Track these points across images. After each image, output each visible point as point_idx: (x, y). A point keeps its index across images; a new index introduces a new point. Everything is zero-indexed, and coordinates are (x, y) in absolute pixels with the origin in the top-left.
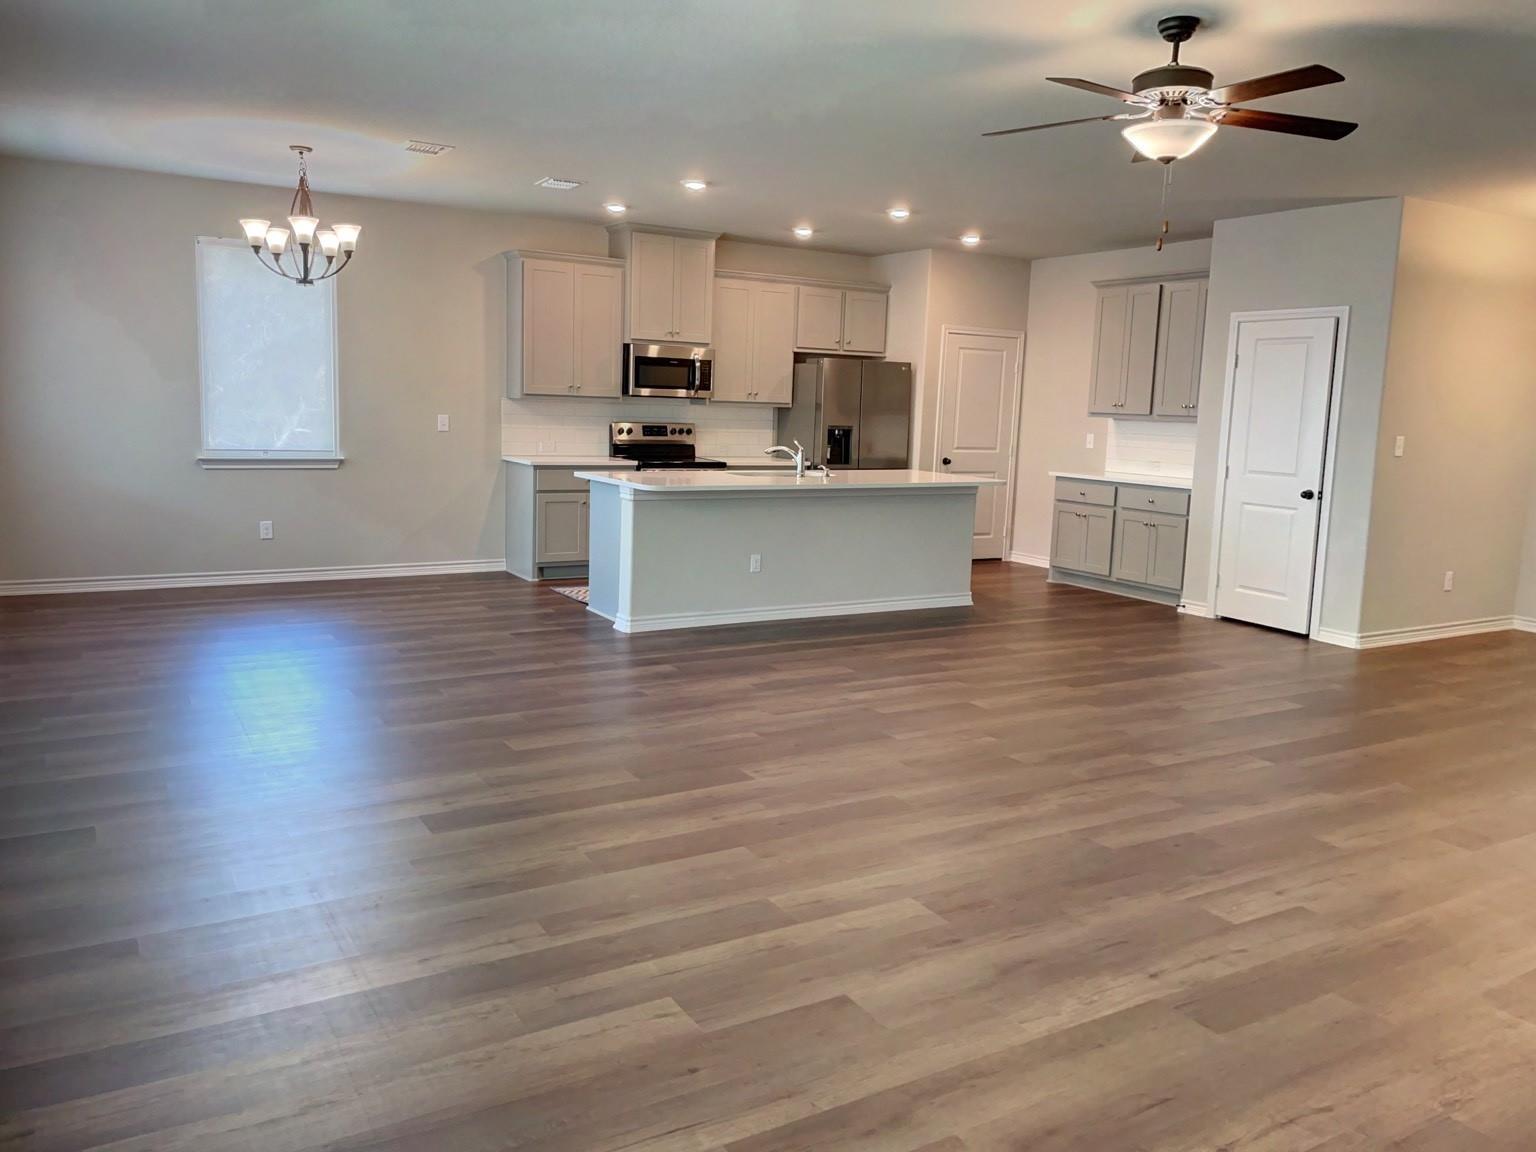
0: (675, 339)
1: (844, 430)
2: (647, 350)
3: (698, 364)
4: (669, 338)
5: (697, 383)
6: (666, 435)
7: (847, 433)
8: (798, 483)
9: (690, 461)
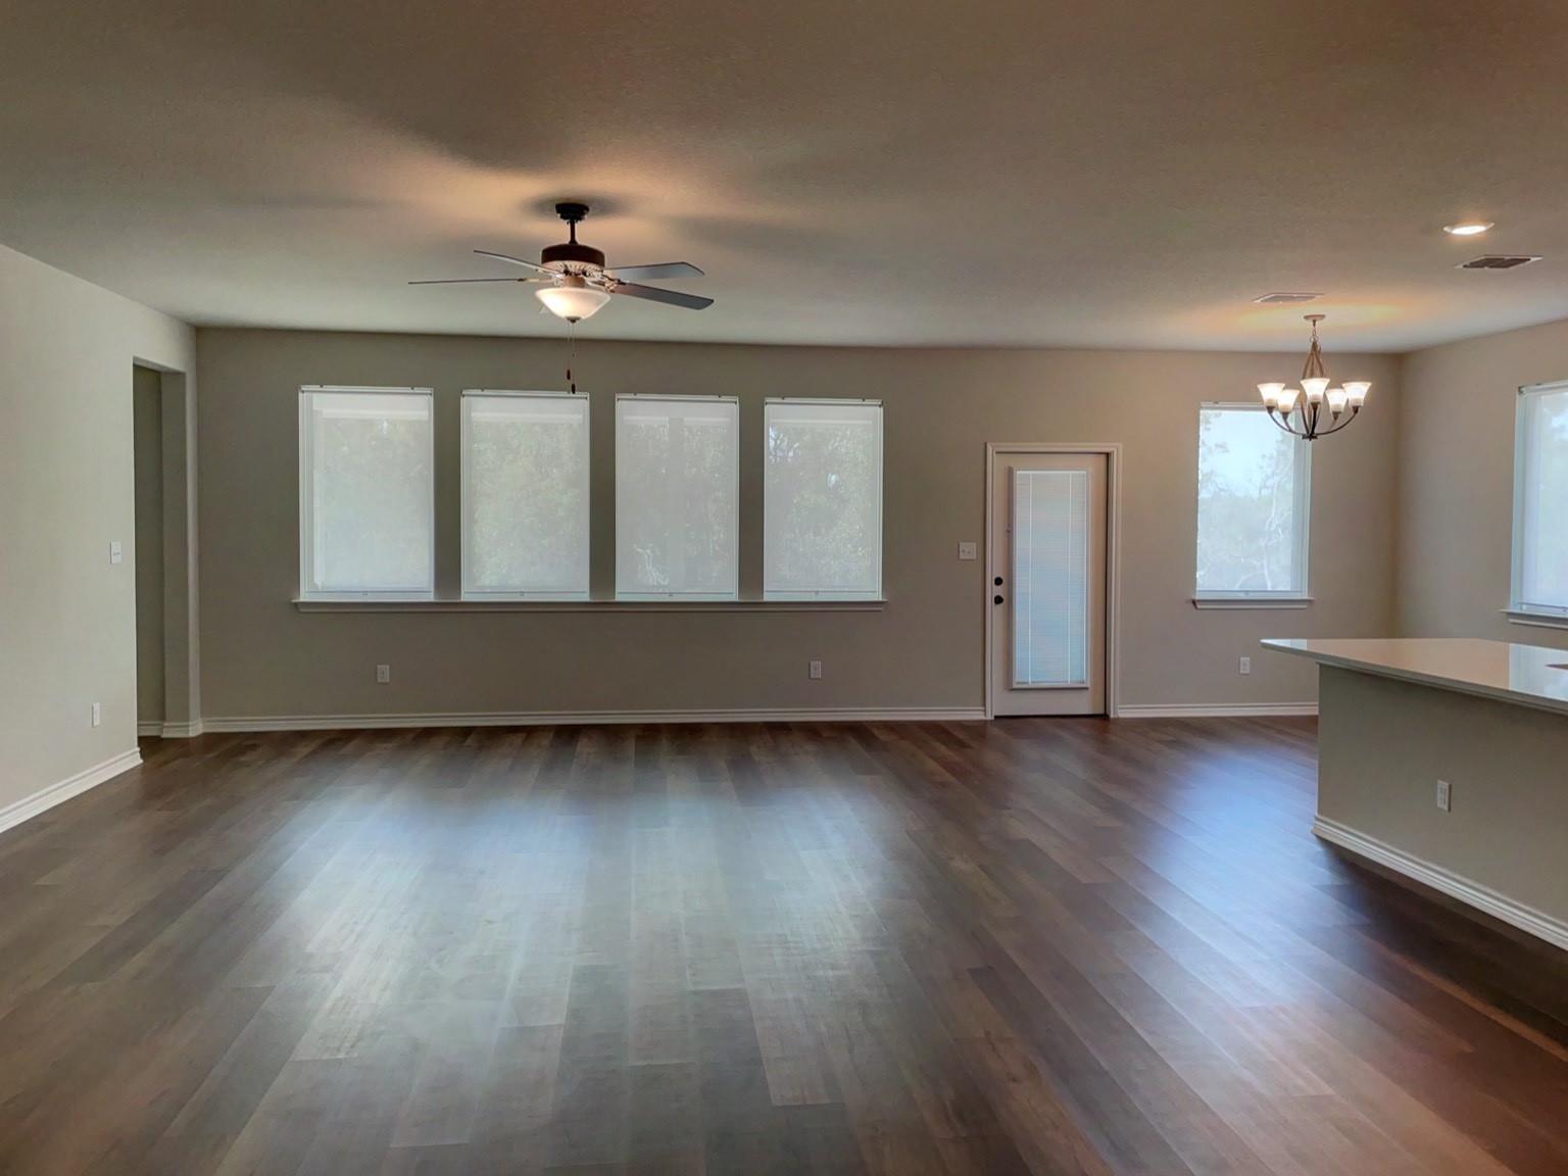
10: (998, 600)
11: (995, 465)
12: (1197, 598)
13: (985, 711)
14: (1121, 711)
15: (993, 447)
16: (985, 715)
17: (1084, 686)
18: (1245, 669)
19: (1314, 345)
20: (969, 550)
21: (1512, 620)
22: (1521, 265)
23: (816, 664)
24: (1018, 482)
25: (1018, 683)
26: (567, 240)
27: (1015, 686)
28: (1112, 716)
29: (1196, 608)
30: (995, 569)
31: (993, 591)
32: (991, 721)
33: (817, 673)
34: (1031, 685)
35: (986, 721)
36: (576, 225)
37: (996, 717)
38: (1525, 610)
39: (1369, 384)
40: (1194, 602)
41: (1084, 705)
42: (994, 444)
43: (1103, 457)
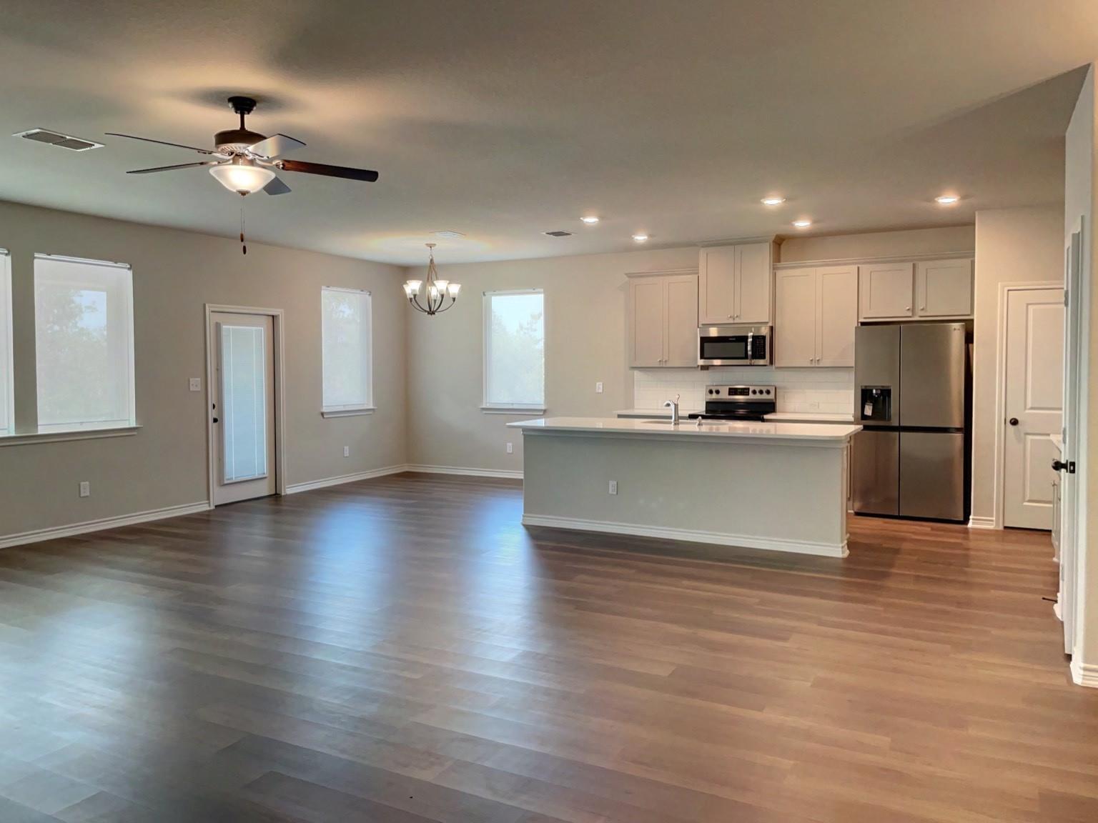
0: (736, 321)
1: (881, 390)
2: (708, 332)
3: (750, 340)
4: (731, 321)
5: (750, 353)
6: (748, 395)
7: (886, 393)
8: (672, 429)
9: (732, 414)
10: (215, 420)
11: (211, 319)
12: (324, 410)
13: (209, 503)
14: (289, 490)
15: (209, 307)
16: (210, 506)
17: (264, 476)
18: (347, 454)
19: (432, 260)
20: (196, 385)
21: (485, 412)
22: (565, 237)
23: (85, 485)
24: (224, 333)
25: (228, 479)
26: (238, 127)
27: (226, 482)
28: (283, 494)
29: (323, 417)
30: (212, 399)
31: (212, 414)
32: (214, 510)
33: (85, 492)
34: (234, 480)
35: (210, 511)
36: (246, 116)
37: (216, 506)
38: (488, 406)
39: (460, 286)
40: (322, 414)
41: (264, 489)
42: (211, 305)
43: (271, 318)
